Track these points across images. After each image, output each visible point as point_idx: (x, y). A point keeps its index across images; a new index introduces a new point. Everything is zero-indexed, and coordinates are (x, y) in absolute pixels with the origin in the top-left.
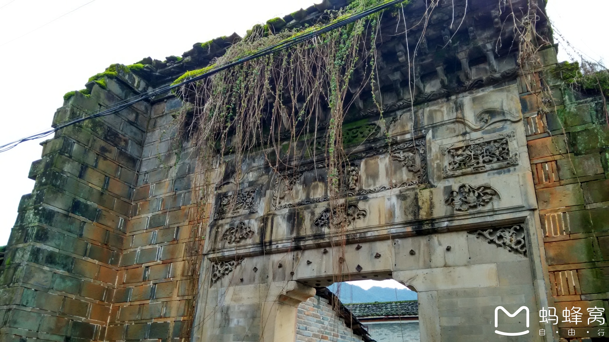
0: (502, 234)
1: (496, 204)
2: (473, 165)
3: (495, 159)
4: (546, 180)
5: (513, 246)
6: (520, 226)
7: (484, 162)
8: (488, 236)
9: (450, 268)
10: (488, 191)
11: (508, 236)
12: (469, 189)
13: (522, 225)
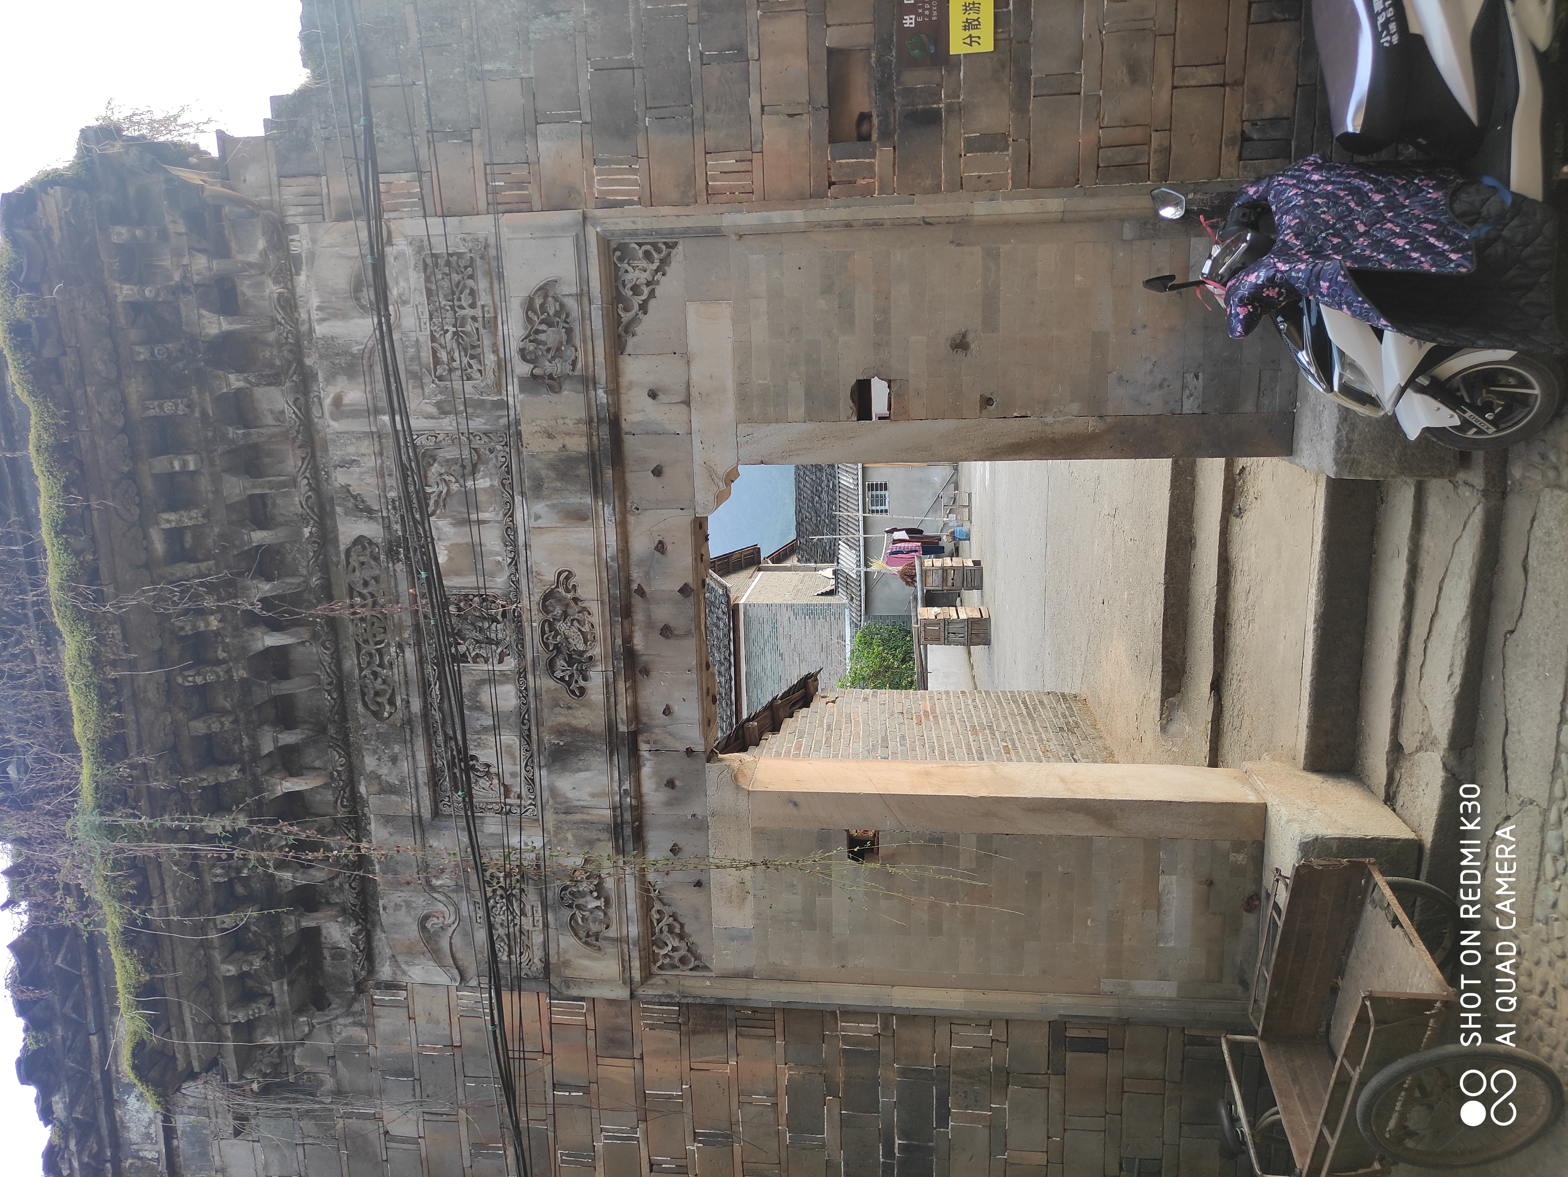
0: (629, 286)
1: (568, 288)
2: (477, 329)
3: (470, 283)
4: (526, 189)
5: (654, 267)
6: (615, 250)
7: (473, 306)
8: (633, 313)
9: (693, 394)
10: (538, 302)
11: (635, 275)
12: (530, 341)
13: (614, 245)
